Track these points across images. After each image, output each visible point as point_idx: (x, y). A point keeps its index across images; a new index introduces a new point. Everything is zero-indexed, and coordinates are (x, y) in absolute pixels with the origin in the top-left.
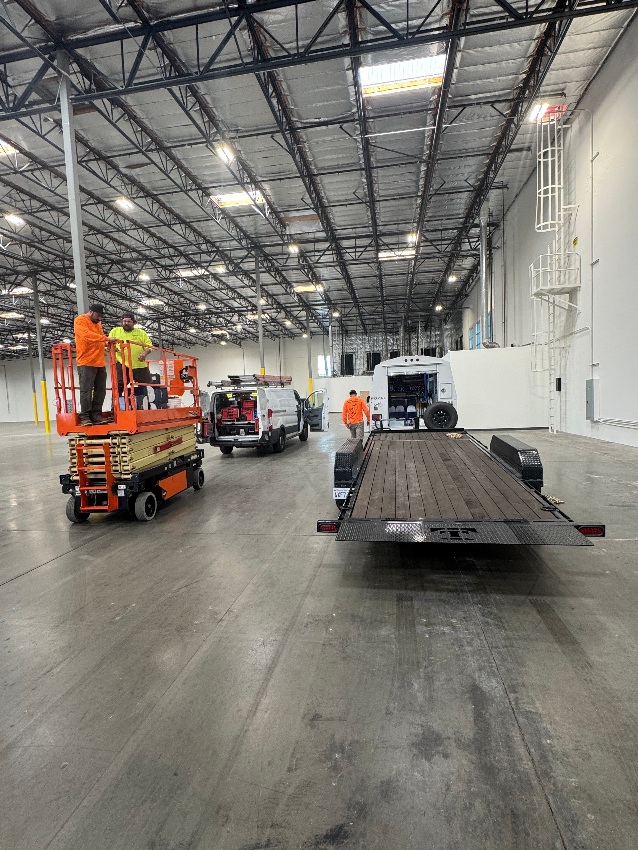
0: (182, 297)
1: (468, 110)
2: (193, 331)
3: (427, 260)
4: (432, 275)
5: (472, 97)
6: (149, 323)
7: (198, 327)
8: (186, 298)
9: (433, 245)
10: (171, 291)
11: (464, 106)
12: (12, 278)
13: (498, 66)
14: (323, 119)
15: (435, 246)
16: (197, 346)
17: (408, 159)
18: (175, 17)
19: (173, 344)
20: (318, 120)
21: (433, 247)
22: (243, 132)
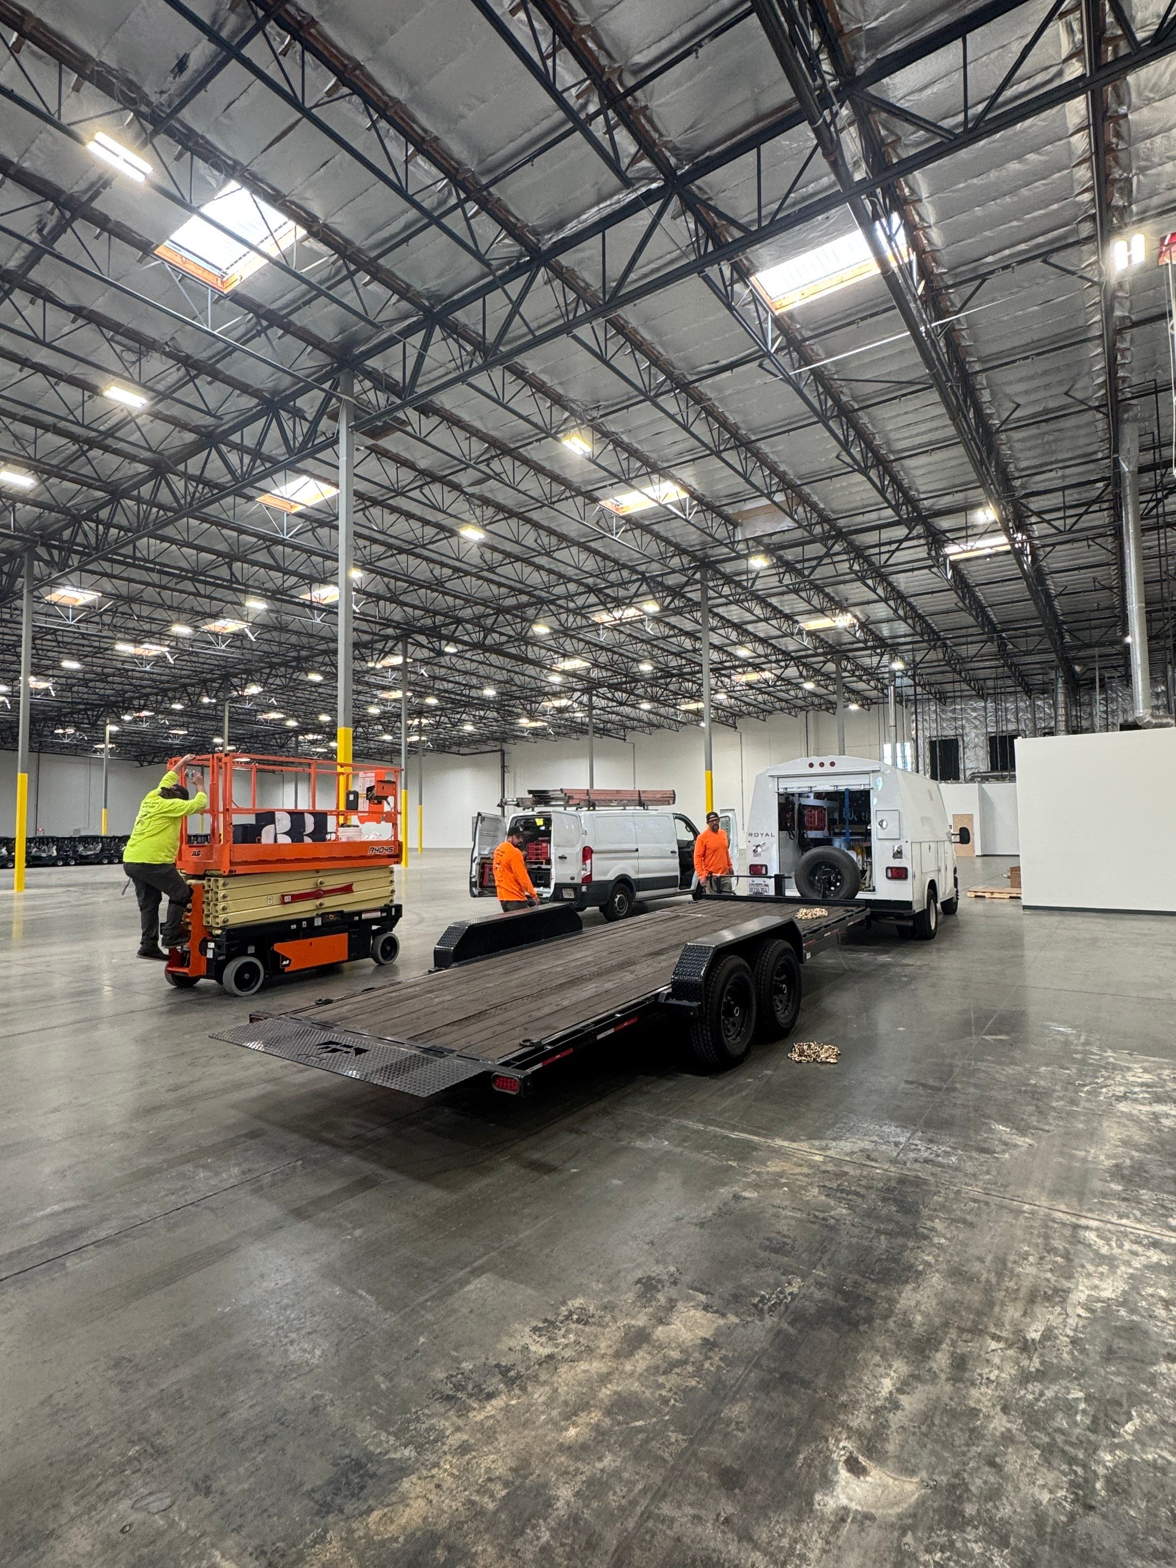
0: (615, 653)
1: (992, 281)
2: (646, 706)
3: (1058, 547)
4: (1088, 574)
5: (990, 259)
6: (577, 694)
7: (653, 699)
8: (621, 655)
9: (1044, 521)
10: (596, 645)
11: (983, 278)
12: (379, 646)
13: (1015, 199)
14: (723, 362)
15: (1048, 522)
16: (662, 730)
17: (901, 389)
18: (460, 294)
19: (625, 727)
20: (714, 366)
21: (1045, 525)
22: (606, 407)
